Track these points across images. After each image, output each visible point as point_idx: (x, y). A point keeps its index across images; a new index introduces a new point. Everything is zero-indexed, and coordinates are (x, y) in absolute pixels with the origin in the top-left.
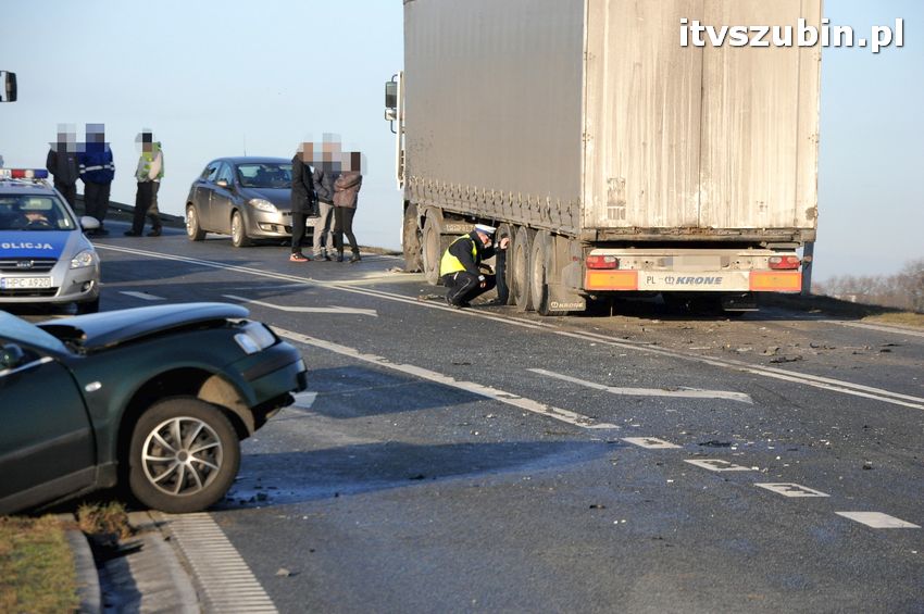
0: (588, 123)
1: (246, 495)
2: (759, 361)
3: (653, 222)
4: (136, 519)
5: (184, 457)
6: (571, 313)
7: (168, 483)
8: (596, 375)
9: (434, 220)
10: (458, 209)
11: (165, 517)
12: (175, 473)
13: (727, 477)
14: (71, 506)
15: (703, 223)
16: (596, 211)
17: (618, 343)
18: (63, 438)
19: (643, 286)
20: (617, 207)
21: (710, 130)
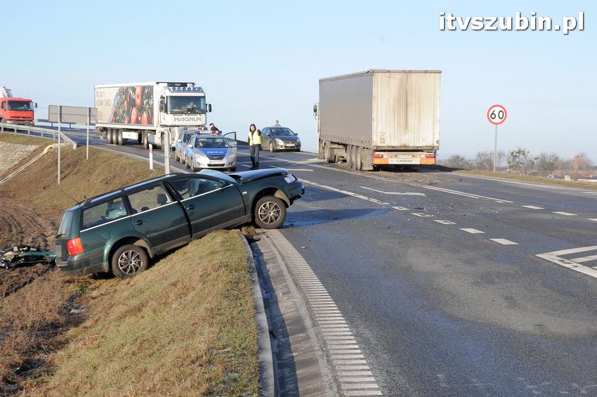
0: (374, 116)
1: (287, 224)
2: (425, 184)
3: (393, 145)
4: (258, 231)
5: (270, 213)
6: (369, 171)
7: (266, 220)
8: (379, 189)
9: (328, 144)
10: (335, 141)
11: (265, 230)
12: (268, 218)
13: (425, 219)
14: (239, 227)
15: (407, 145)
16: (377, 141)
17: (383, 179)
18: (236, 208)
19: (390, 163)
20: (383, 140)
21: (409, 118)
